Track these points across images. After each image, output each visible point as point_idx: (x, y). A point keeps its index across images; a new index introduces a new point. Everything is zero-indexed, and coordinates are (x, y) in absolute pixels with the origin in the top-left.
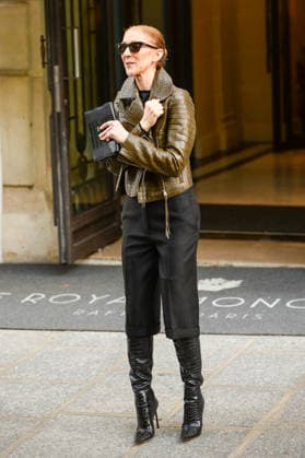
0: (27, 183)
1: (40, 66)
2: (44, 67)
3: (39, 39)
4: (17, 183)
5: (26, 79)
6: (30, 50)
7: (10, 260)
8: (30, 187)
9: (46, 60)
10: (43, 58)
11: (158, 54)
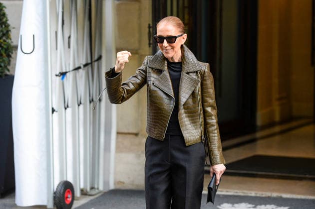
0: (134, 131)
1: (147, 46)
2: (150, 46)
3: (147, 26)
4: (126, 131)
5: (137, 56)
6: (140, 35)
7: (119, 187)
8: (136, 135)
9: (151, 42)
10: (150, 40)
11: (183, 38)
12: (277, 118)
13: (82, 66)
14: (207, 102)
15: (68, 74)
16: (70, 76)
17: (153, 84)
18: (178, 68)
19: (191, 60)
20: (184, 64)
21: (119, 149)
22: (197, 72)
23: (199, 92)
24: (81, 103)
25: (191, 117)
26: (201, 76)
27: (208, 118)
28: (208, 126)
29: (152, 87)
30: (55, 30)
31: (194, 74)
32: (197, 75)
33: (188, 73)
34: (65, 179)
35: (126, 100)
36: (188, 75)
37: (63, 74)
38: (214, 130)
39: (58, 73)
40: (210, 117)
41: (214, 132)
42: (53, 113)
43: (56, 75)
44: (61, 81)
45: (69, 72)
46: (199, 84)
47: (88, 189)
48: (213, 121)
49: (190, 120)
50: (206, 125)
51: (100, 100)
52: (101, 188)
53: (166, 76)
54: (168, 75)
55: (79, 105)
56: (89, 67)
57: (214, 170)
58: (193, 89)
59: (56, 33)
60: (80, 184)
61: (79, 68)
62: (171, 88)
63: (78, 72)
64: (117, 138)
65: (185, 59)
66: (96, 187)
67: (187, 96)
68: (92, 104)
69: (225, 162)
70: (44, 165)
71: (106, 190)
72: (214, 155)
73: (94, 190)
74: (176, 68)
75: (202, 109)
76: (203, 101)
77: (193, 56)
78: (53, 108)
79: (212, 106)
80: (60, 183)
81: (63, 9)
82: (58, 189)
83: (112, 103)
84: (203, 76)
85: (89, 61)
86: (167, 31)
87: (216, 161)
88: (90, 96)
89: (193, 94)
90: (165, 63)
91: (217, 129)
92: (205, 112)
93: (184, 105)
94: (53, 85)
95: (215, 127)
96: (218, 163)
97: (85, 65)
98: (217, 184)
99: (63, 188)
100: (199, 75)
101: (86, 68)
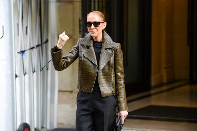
0: (70, 90)
1: (78, 33)
2: (80, 33)
3: (78, 19)
4: (65, 90)
6: (74, 26)
7: (60, 127)
8: (71, 92)
9: (81, 30)
10: (80, 29)
11: (104, 25)
12: (165, 80)
13: (35, 47)
14: (118, 69)
15: (26, 52)
16: (27, 53)
17: (84, 56)
18: (100, 46)
19: (109, 41)
20: (103, 43)
21: (60, 101)
22: (112, 48)
23: (112, 62)
24: (34, 71)
25: (107, 78)
26: (115, 52)
27: (118, 80)
28: (118, 85)
29: (83, 59)
30: (17, 23)
31: (110, 50)
32: (112, 51)
33: (106, 49)
34: (24, 122)
35: (65, 68)
36: (106, 51)
37: (23, 52)
38: (122, 88)
39: (19, 51)
40: (120, 80)
41: (121, 89)
42: (16, 78)
43: (18, 53)
44: (22, 57)
45: (27, 50)
46: (113, 57)
47: (40, 128)
48: (121, 82)
49: (106, 80)
50: (117, 84)
51: (47, 69)
52: (48, 127)
53: (92, 50)
54: (93, 50)
55: (33, 73)
56: (40, 47)
57: (120, 114)
58: (109, 59)
59: (18, 25)
60: (34, 125)
61: (33, 48)
62: (96, 59)
63: (33, 50)
64: (59, 94)
65: (104, 40)
66: (45, 126)
67: (105, 64)
68: (42, 72)
69: (128, 110)
70: (11, 112)
71: (52, 129)
72: (121, 104)
73: (43, 129)
74: (98, 46)
75: (114, 74)
76: (115, 68)
77: (110, 38)
78: (16, 75)
79: (121, 72)
80: (21, 124)
81: (22, 8)
82: (20, 129)
83: (56, 70)
84: (116, 52)
85: (40, 43)
86: (94, 18)
87: (122, 108)
88: (40, 66)
89: (109, 63)
90: (91, 41)
91: (123, 87)
92: (116, 76)
93: (102, 70)
94: (16, 59)
95: (123, 86)
96: (124, 110)
97: (38, 46)
98: (122, 124)
99: (23, 128)
100: (113, 51)
101: (38, 48)
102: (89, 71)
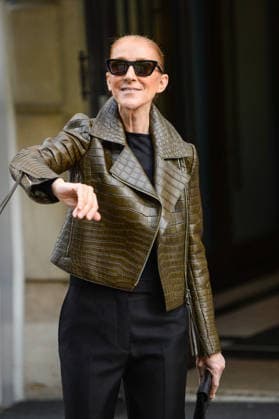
3: (76, 56)
9: (88, 89)
10: (83, 85)
11: (161, 82)
64: (26, 292)
102: (132, 221)
